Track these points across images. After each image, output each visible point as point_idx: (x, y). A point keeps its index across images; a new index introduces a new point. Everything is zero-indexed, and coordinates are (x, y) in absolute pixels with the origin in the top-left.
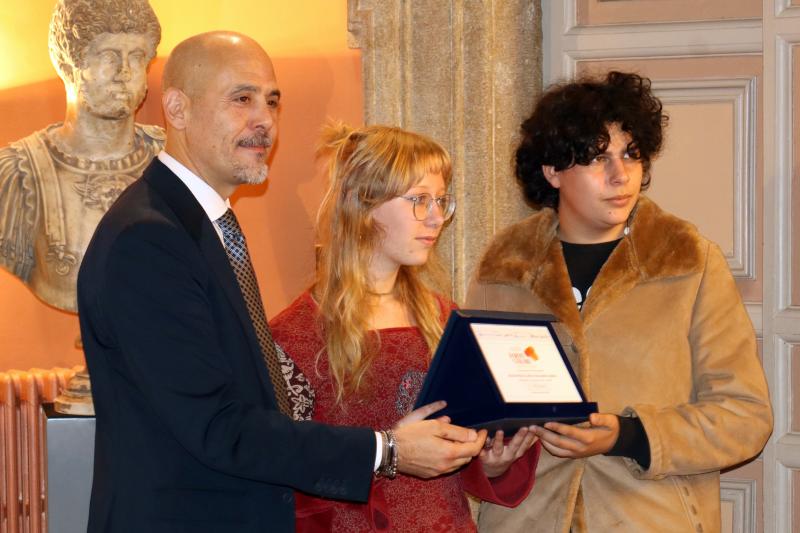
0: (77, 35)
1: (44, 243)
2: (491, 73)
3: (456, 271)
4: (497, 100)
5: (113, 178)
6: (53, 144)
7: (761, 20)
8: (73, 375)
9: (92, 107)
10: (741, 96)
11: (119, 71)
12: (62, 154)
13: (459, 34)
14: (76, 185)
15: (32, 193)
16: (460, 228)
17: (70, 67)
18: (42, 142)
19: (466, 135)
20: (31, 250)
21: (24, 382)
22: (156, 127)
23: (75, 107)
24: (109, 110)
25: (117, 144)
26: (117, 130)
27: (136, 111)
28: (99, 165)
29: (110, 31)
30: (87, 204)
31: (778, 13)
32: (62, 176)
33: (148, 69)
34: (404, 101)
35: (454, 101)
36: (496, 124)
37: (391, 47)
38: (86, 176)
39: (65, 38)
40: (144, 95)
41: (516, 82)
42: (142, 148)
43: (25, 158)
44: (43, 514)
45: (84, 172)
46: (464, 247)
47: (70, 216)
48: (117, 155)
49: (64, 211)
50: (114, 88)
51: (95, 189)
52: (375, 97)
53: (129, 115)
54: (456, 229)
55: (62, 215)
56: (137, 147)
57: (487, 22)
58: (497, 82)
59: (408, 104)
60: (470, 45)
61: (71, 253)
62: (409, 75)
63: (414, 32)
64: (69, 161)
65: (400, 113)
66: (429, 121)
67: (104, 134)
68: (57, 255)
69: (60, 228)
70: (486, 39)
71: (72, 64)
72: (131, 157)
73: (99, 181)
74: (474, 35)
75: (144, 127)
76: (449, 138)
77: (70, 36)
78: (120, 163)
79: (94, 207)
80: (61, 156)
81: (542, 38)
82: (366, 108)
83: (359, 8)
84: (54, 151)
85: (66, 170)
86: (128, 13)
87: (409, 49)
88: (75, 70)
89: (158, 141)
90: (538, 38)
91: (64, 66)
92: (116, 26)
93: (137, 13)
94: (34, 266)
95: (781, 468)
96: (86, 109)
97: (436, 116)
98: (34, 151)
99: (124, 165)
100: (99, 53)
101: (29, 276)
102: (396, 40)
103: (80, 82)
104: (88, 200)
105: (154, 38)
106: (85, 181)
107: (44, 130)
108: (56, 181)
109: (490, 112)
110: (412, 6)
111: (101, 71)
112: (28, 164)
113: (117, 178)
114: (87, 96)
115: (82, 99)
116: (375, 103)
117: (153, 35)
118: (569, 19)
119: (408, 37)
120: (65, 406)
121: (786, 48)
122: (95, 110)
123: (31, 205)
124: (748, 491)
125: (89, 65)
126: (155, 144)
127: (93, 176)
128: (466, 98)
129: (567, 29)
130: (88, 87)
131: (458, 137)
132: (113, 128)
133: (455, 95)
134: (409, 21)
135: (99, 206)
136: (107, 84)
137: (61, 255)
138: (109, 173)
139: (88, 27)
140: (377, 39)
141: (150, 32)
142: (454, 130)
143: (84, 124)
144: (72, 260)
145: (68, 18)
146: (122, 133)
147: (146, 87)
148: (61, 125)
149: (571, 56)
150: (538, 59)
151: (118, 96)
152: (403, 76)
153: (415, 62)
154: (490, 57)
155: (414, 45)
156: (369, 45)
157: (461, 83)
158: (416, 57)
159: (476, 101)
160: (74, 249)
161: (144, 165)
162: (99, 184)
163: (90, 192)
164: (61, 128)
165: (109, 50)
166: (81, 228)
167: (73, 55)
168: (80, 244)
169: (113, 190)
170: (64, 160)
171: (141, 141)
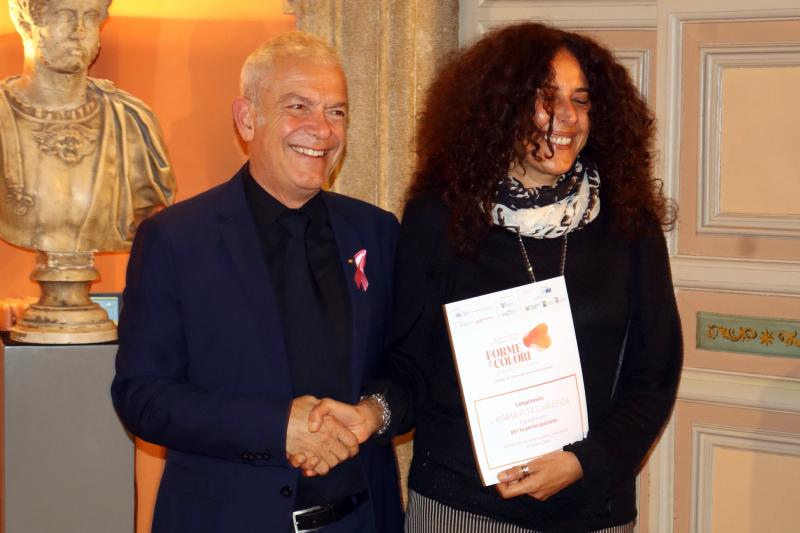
1: (3, 186)
2: (413, 39)
4: (418, 64)
5: (67, 127)
6: (12, 95)
9: (50, 62)
10: (635, 67)
11: (75, 29)
12: (21, 104)
13: (385, 5)
14: (35, 133)
16: (383, 179)
17: (29, 24)
18: (2, 93)
19: (390, 95)
22: (107, 81)
24: (65, 65)
25: (71, 96)
26: (71, 83)
27: (90, 67)
28: (55, 115)
30: (44, 150)
32: (20, 124)
33: (101, 28)
35: (380, 65)
36: (418, 85)
37: (323, 13)
38: (42, 124)
40: (97, 51)
41: (435, 48)
42: (94, 100)
45: (41, 121)
46: (387, 196)
47: (27, 161)
48: (71, 106)
49: (22, 156)
50: (70, 45)
51: (51, 137)
53: (83, 70)
54: (379, 180)
55: (20, 160)
56: (89, 98)
58: (419, 48)
60: (395, 13)
61: (27, 195)
62: (339, 39)
63: (344, 1)
64: (27, 111)
67: (59, 86)
68: (15, 196)
69: (18, 172)
70: (409, 9)
71: (31, 22)
72: (84, 108)
73: (55, 129)
74: (398, 5)
75: (95, 80)
76: (374, 97)
78: (74, 115)
79: (51, 153)
80: (19, 106)
81: (458, 8)
84: (13, 101)
85: (27, 120)
87: (339, 15)
88: (33, 27)
89: (108, 94)
90: (455, 8)
91: (23, 24)
96: (43, 63)
97: (363, 77)
99: (78, 116)
100: (56, 13)
102: (328, 8)
103: (38, 38)
104: (45, 147)
106: (42, 130)
107: (3, 81)
108: (15, 128)
109: (412, 75)
111: (58, 29)
113: (71, 127)
114: (45, 51)
115: (40, 54)
119: (339, 5)
121: (678, 25)
122: (52, 65)
125: (47, 24)
126: (106, 97)
127: (49, 125)
128: (390, 61)
129: (482, 2)
130: (46, 44)
131: (383, 97)
132: (68, 80)
133: (380, 59)
135: (55, 152)
136: (64, 41)
137: (20, 197)
138: (64, 122)
140: (310, 5)
142: (379, 90)
143: (41, 77)
144: (29, 202)
146: (76, 85)
147: (99, 45)
148: (19, 77)
149: (484, 27)
150: (455, 28)
151: (75, 52)
152: (334, 40)
153: (344, 28)
154: (413, 26)
155: (344, 12)
156: (303, 11)
157: (386, 47)
158: (346, 24)
159: (400, 65)
160: (31, 191)
161: (96, 116)
162: (55, 132)
163: (46, 139)
164: (19, 80)
165: (65, 9)
166: (38, 171)
167: (32, 13)
168: (36, 188)
169: (67, 138)
170: (22, 110)
171: (93, 94)
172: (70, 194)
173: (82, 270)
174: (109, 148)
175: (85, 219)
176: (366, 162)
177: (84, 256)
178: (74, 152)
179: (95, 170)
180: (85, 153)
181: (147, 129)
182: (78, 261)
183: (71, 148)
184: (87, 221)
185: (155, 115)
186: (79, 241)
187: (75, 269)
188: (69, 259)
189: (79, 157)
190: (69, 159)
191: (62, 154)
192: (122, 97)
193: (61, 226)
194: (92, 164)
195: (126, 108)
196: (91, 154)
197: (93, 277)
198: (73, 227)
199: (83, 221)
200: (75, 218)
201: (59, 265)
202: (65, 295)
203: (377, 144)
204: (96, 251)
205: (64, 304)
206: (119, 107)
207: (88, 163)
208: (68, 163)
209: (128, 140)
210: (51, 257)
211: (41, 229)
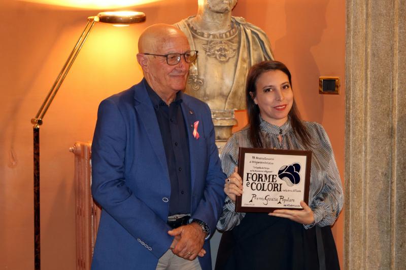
3: (393, 90)
5: (221, 42)
6: (191, 26)
12: (196, 31)
14: (204, 46)
16: (395, 68)
18: (186, 25)
19: (400, 22)
22: (242, 17)
23: (203, 7)
24: (220, 9)
25: (223, 25)
26: (223, 18)
28: (214, 36)
30: (208, 55)
32: (196, 41)
34: (367, 5)
35: (394, 4)
38: (208, 41)
42: (235, 28)
45: (207, 39)
46: (397, 78)
47: (199, 61)
48: (223, 31)
52: (352, 2)
53: (229, 11)
54: (393, 69)
56: (232, 28)
59: (369, 5)
61: (199, 79)
64: (199, 34)
65: (365, 10)
67: (216, 21)
68: (194, 80)
72: (229, 32)
73: (214, 44)
76: (391, 23)
78: (224, 35)
79: (211, 56)
82: (348, 8)
84: (192, 29)
85: (200, 39)
89: (242, 25)
96: (208, 8)
97: (384, 12)
98: (182, 29)
104: (209, 53)
107: (187, 19)
108: (193, 44)
113: (223, 42)
114: (209, 2)
115: (206, 3)
116: (352, 5)
122: (212, 8)
126: (241, 26)
127: (211, 42)
128: (400, 3)
131: (395, 23)
132: (222, 17)
135: (214, 56)
137: (196, 80)
138: (219, 40)
142: (394, 19)
143: (207, 16)
144: (200, 83)
146: (226, 20)
148: (195, 16)
160: (202, 77)
161: (236, 36)
162: (214, 45)
163: (210, 49)
164: (196, 18)
166: (205, 67)
168: (204, 75)
169: (221, 48)
170: (197, 34)
171: (234, 25)
172: (222, 79)
173: (229, 119)
174: (243, 53)
175: (230, 91)
176: (386, 59)
177: (230, 112)
178: (225, 56)
179: (236, 66)
180: (230, 56)
181: (263, 43)
182: (226, 115)
183: (223, 54)
184: (231, 93)
185: (267, 36)
186: (227, 103)
187: (225, 119)
188: (221, 114)
189: (228, 58)
190: (222, 60)
191: (218, 57)
192: (250, 26)
193: (218, 96)
194: (234, 62)
195: (252, 31)
196: (234, 56)
197: (235, 124)
198: (224, 96)
199: (229, 94)
200: (225, 92)
202: (219, 133)
203: (392, 49)
204: (236, 109)
206: (248, 31)
207: (232, 62)
208: (221, 62)
209: (253, 49)
210: (212, 113)
211: (207, 98)
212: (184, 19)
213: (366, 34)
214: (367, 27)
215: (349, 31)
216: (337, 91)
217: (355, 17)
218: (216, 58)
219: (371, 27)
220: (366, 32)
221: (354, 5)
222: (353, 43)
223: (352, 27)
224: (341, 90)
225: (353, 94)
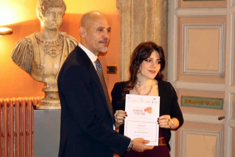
0: (44, 8)
1: (34, 63)
2: (154, 20)
4: (156, 27)
6: (37, 37)
7: (226, 7)
8: (41, 98)
9: (47, 27)
10: (221, 27)
11: (55, 17)
12: (39, 39)
13: (146, 9)
14: (43, 48)
15: (31, 50)
18: (34, 36)
19: (147, 36)
20: (30, 65)
21: (28, 101)
22: (65, 32)
24: (52, 28)
25: (54, 37)
27: (59, 28)
28: (49, 43)
29: (52, 7)
31: (231, 6)
32: (39, 45)
33: (62, 17)
34: (131, 27)
35: (144, 27)
36: (155, 34)
37: (128, 12)
38: (46, 46)
39: (41, 9)
40: (61, 24)
41: (161, 22)
42: (61, 38)
43: (29, 41)
44: (33, 135)
45: (45, 44)
47: (41, 56)
48: (54, 40)
50: (53, 22)
51: (48, 49)
52: (123, 25)
53: (57, 29)
55: (39, 56)
56: (59, 38)
57: (153, 6)
58: (156, 22)
59: (132, 27)
60: (149, 12)
62: (132, 20)
63: (134, 8)
65: (130, 30)
66: (138, 33)
67: (50, 34)
69: (38, 59)
70: (153, 11)
72: (58, 41)
73: (49, 47)
74: (150, 9)
75: (61, 32)
76: (143, 37)
77: (42, 8)
78: (55, 43)
79: (48, 54)
80: (39, 40)
81: (168, 10)
82: (121, 28)
83: (119, 2)
84: (37, 39)
86: (57, 2)
87: (132, 13)
88: (43, 17)
90: (167, 10)
91: (40, 16)
92: (54, 6)
93: (60, 2)
94: (31, 69)
95: (229, 128)
97: (139, 31)
98: (32, 39)
99: (56, 43)
100: (50, 13)
101: (30, 72)
102: (129, 10)
103: (44, 21)
104: (46, 52)
105: (65, 9)
106: (45, 47)
107: (35, 33)
109: (154, 30)
110: (134, 2)
111: (50, 17)
112: (30, 42)
113: (54, 46)
114: (46, 24)
116: (123, 27)
117: (64, 8)
118: (176, 6)
119: (132, 10)
120: (39, 107)
121: (233, 15)
122: (48, 28)
123: (31, 53)
124: (220, 134)
125: (47, 16)
128: (147, 26)
129: (175, 8)
130: (47, 22)
131: (145, 37)
132: (53, 33)
133: (144, 26)
134: (133, 5)
137: (39, 66)
138: (52, 45)
139: (47, 6)
140: (124, 10)
141: (63, 7)
142: (144, 35)
143: (45, 32)
144: (41, 68)
145: (42, 3)
146: (55, 34)
147: (62, 22)
149: (176, 15)
150: (167, 16)
151: (55, 24)
152: (131, 20)
154: (154, 16)
155: (134, 12)
156: (122, 11)
157: (146, 22)
158: (134, 16)
159: (150, 27)
160: (42, 65)
161: (61, 43)
164: (40, 33)
165: (52, 12)
166: (44, 59)
167: (42, 13)
168: (44, 64)
169: (52, 49)
170: (40, 41)
171: (61, 37)
172: (53, 66)
174: (65, 52)
178: (55, 54)
180: (58, 54)
183: (54, 52)
184: (58, 74)
186: (56, 79)
187: (55, 88)
189: (56, 55)
190: (53, 55)
191: (51, 54)
195: (70, 41)
196: (60, 53)
198: (54, 75)
200: (55, 73)
201: (50, 86)
202: (52, 95)
205: (51, 98)
206: (68, 40)
207: (59, 57)
208: (53, 57)
209: (70, 50)
210: (48, 84)
211: (45, 76)
212: (33, 33)
213: (130, 43)
214: (131, 39)
215: (121, 41)
216: (116, 72)
217: (125, 33)
218: (50, 54)
219: (133, 39)
220: (131, 41)
221: (124, 27)
222: (124, 47)
223: (123, 39)
224: (118, 72)
225: (124, 75)
